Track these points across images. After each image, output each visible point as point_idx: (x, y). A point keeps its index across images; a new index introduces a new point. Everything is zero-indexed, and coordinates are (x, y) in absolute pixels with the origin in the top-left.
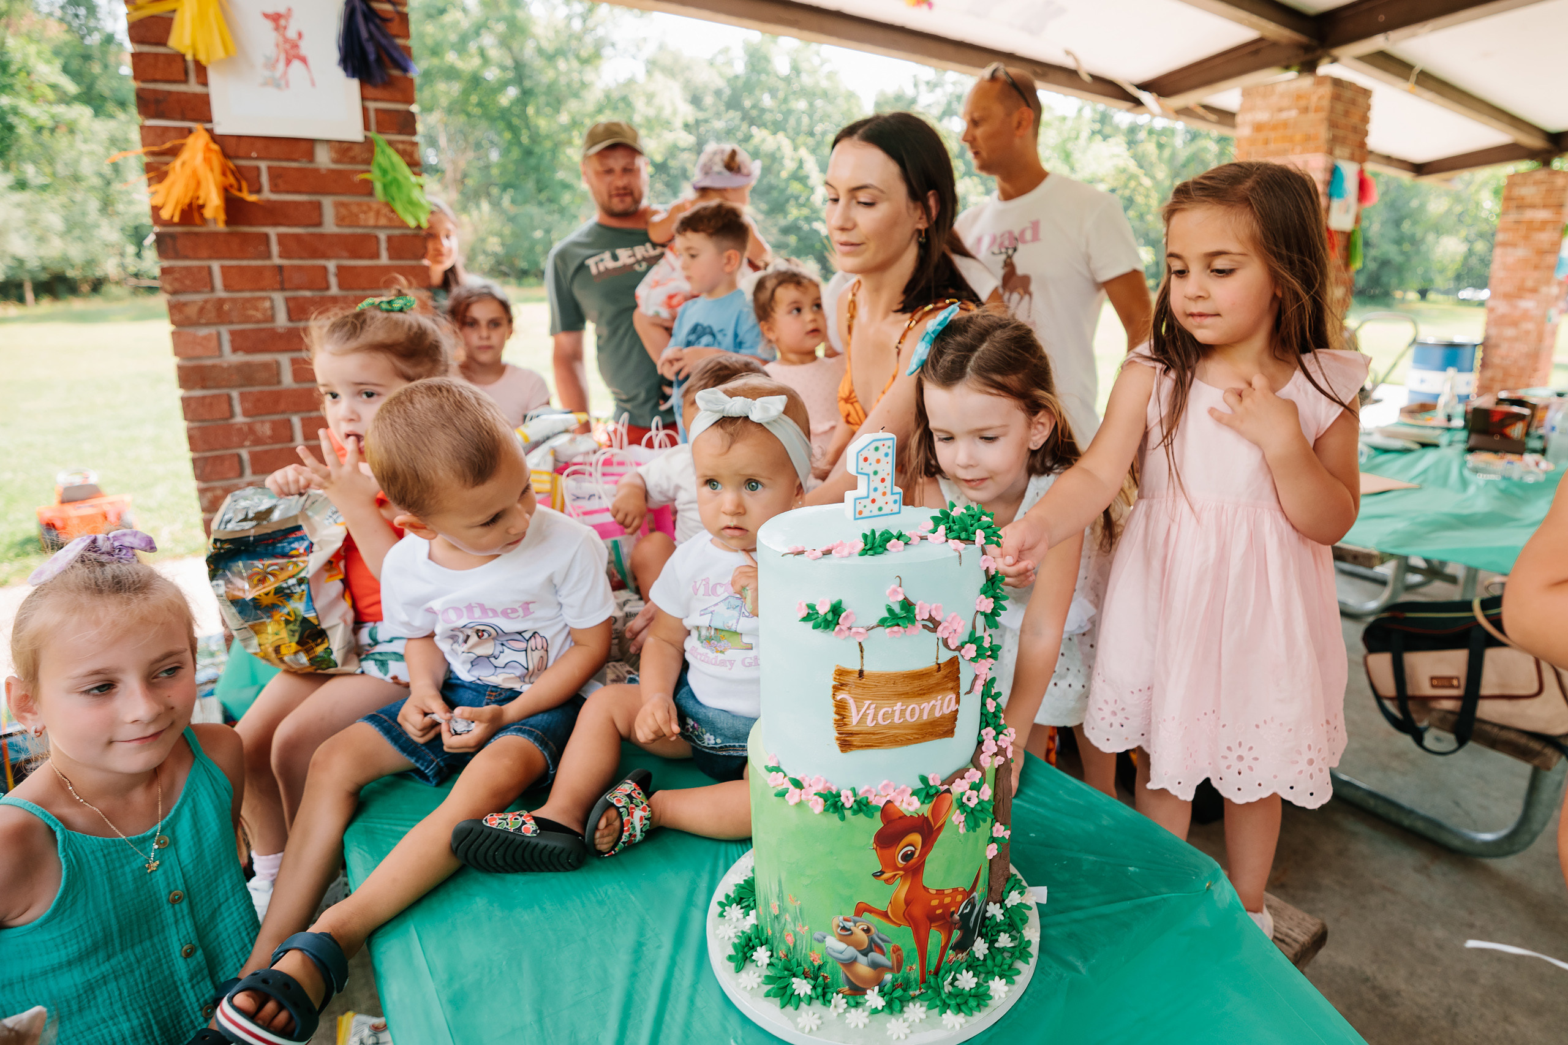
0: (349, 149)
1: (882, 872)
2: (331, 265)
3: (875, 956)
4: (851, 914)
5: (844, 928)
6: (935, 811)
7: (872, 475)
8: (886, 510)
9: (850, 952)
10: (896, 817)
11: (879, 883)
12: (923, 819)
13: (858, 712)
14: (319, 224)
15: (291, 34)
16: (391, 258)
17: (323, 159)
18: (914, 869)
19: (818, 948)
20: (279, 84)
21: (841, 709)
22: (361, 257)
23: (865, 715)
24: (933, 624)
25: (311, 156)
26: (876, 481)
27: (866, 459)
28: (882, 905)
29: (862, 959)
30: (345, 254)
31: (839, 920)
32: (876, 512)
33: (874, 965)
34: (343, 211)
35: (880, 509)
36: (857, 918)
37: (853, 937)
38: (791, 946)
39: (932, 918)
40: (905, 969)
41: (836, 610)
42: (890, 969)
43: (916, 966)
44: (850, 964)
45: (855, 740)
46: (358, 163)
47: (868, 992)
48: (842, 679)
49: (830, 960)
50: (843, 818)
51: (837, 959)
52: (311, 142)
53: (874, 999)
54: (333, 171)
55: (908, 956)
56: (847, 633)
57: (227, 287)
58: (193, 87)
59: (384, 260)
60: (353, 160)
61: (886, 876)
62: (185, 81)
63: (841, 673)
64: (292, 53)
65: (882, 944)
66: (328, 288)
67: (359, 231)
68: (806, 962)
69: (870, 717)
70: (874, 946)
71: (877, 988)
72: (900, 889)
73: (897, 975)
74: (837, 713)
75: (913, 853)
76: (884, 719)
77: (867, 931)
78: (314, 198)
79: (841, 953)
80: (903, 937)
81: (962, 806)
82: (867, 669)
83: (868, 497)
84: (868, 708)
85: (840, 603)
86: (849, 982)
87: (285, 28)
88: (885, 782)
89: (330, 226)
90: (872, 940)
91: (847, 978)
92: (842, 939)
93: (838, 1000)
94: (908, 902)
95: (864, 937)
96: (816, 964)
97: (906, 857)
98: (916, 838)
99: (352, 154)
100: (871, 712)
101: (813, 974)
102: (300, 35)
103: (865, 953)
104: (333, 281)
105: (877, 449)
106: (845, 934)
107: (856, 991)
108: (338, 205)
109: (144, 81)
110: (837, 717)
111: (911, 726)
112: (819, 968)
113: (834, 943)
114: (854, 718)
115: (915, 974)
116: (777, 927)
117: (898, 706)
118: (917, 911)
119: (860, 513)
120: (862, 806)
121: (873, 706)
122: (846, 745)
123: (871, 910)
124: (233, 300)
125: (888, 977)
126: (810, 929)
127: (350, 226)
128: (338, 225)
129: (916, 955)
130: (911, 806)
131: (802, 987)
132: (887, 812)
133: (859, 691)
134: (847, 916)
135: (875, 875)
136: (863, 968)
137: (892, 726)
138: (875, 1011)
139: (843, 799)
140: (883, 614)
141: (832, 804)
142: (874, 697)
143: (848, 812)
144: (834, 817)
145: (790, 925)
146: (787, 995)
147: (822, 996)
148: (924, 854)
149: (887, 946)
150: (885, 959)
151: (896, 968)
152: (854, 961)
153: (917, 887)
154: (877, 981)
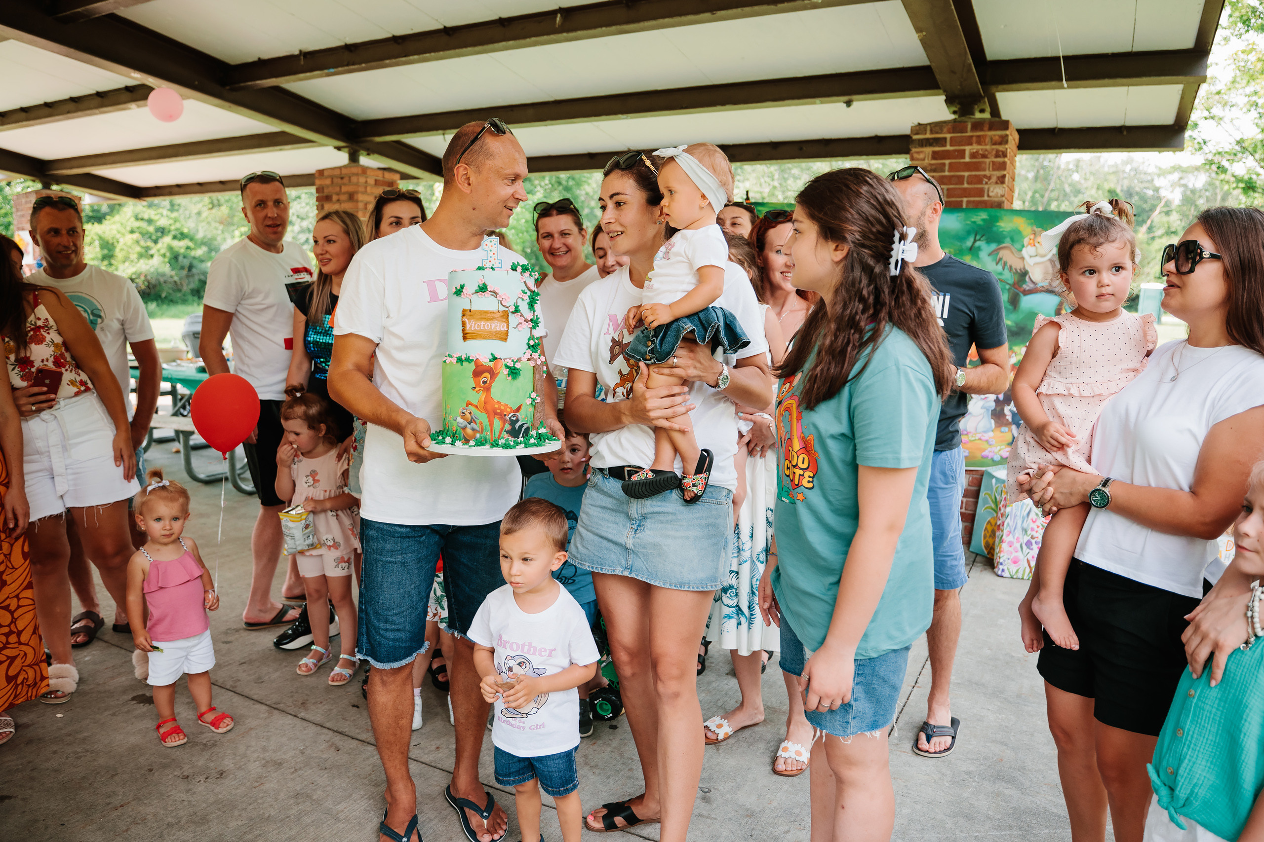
1: (475, 388)
3: (473, 424)
5: (463, 413)
6: (496, 365)
9: (465, 423)
10: (481, 366)
11: (474, 392)
12: (491, 369)
13: (469, 325)
18: (488, 389)
21: (464, 324)
24: (495, 294)
28: (475, 403)
29: (469, 426)
31: (461, 410)
33: (473, 429)
36: (467, 408)
39: (496, 413)
42: (479, 432)
43: (489, 433)
44: (464, 428)
45: (468, 336)
48: (464, 313)
50: (462, 365)
51: (461, 428)
56: (466, 296)
61: (476, 390)
63: (464, 311)
65: (476, 420)
69: (473, 328)
70: (473, 420)
72: (482, 397)
75: (487, 382)
76: (478, 328)
77: (470, 414)
79: (462, 424)
81: (507, 366)
82: (472, 310)
84: (472, 324)
85: (463, 285)
86: (464, 437)
88: (478, 353)
90: (472, 418)
91: (463, 435)
92: (463, 417)
93: (460, 443)
94: (485, 404)
95: (469, 417)
97: (484, 382)
98: (487, 375)
101: (453, 436)
103: (470, 424)
106: (463, 415)
107: (466, 440)
110: (463, 328)
111: (487, 332)
113: (460, 420)
114: (468, 328)
115: (489, 437)
117: (483, 323)
118: (489, 408)
120: (468, 360)
121: (475, 323)
122: (465, 338)
123: (471, 404)
125: (478, 435)
129: (488, 427)
131: (448, 440)
133: (470, 318)
134: (464, 407)
135: (473, 389)
136: (469, 431)
137: (480, 331)
138: (473, 446)
139: (463, 358)
140: (476, 288)
141: (460, 359)
142: (475, 319)
143: (464, 363)
144: (459, 364)
145: (447, 418)
146: (443, 443)
147: (454, 442)
148: (491, 383)
149: (478, 421)
150: (477, 427)
151: (482, 432)
152: (466, 427)
153: (488, 397)
154: (474, 437)
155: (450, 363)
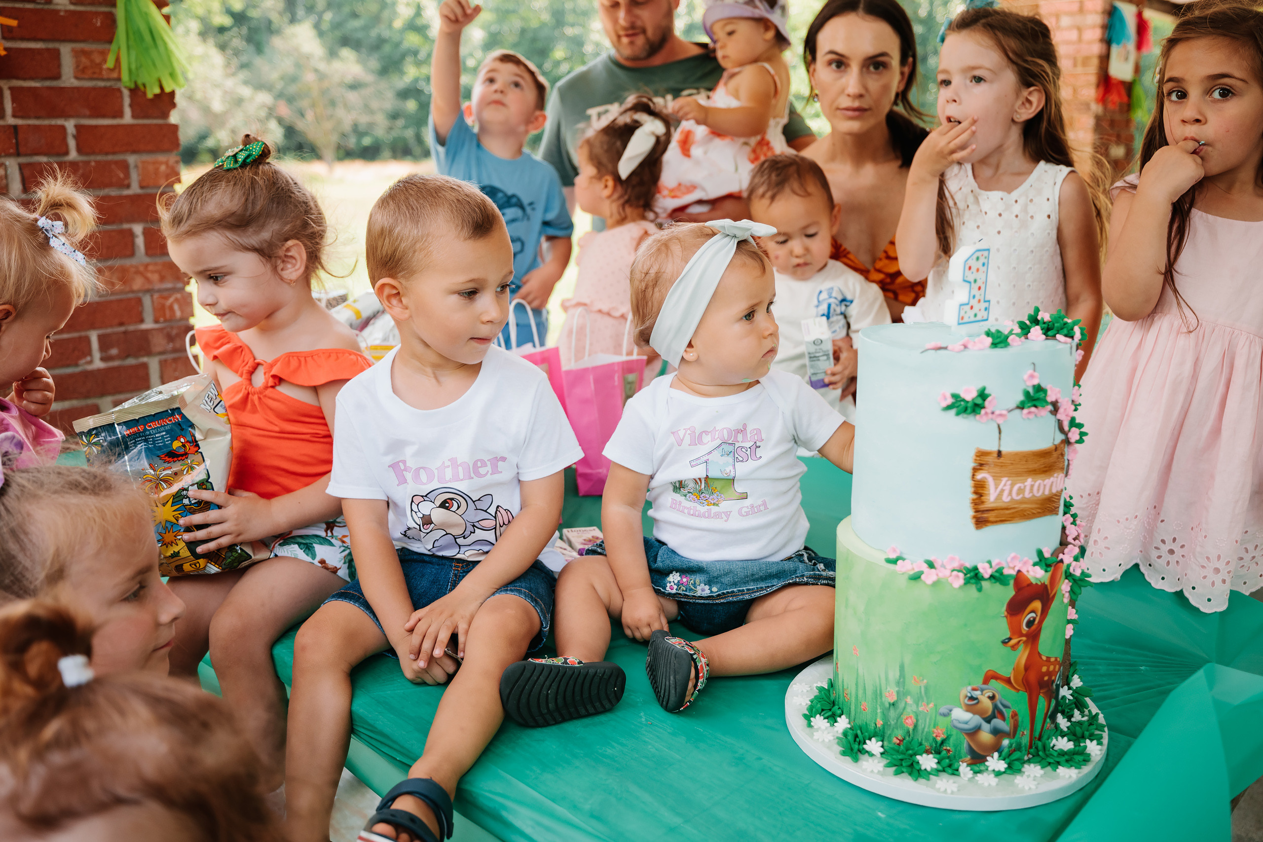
1: (1010, 639)
2: (70, 125)
3: (997, 722)
4: (979, 682)
5: (972, 698)
6: (1053, 579)
7: (973, 283)
8: (979, 318)
9: (976, 720)
10: (1025, 584)
11: (1006, 650)
12: (1044, 586)
13: (996, 488)
14: (58, 77)
16: (134, 116)
18: (1033, 637)
19: (943, 723)
21: (979, 489)
22: (103, 116)
23: (1002, 491)
24: (1055, 409)
27: (970, 268)
28: (1007, 671)
29: (986, 727)
30: (87, 112)
31: (967, 691)
32: (972, 319)
33: (996, 732)
34: (84, 60)
35: (975, 315)
36: (985, 686)
37: (979, 706)
38: (911, 728)
39: (1042, 685)
40: (1018, 735)
41: (983, 395)
42: (1008, 736)
44: (973, 733)
45: (991, 516)
46: (100, 4)
47: (988, 758)
48: (982, 461)
49: (954, 732)
50: (980, 590)
51: (961, 730)
53: (995, 763)
55: (1022, 722)
56: (990, 416)
59: (127, 118)
60: (95, 1)
61: (1013, 642)
63: (981, 455)
65: (1004, 710)
66: (67, 153)
67: (101, 84)
68: (927, 740)
69: (1006, 493)
70: (997, 713)
71: (996, 755)
72: (1022, 655)
73: (1013, 741)
74: (975, 493)
75: (1034, 619)
76: (1018, 494)
77: (992, 698)
78: (51, 45)
79: (966, 723)
80: (1020, 703)
81: (1069, 576)
82: (1004, 449)
83: (968, 304)
84: (1005, 485)
85: (984, 389)
86: (971, 751)
88: (1013, 555)
89: (68, 79)
90: (995, 707)
91: (970, 747)
92: (969, 709)
93: (964, 768)
94: (1027, 668)
95: (987, 704)
96: (939, 739)
97: (1030, 623)
98: (1037, 606)
100: (1007, 488)
101: (937, 749)
103: (988, 720)
104: (72, 143)
105: (978, 259)
106: (972, 705)
107: (977, 759)
108: (77, 54)
110: (975, 496)
111: (1035, 502)
112: (943, 742)
113: (961, 715)
114: (992, 497)
115: (1025, 740)
116: (892, 714)
117: (1029, 481)
118: (1033, 677)
119: (962, 318)
120: (998, 577)
121: (1009, 482)
122: (980, 521)
123: (997, 677)
125: (1006, 742)
126: (936, 705)
127: (91, 79)
128: (76, 78)
129: (1027, 721)
130: (1037, 575)
131: (928, 762)
132: (1019, 580)
133: (997, 470)
134: (975, 686)
135: (1005, 642)
136: (986, 736)
137: (1023, 501)
138: (998, 774)
139: (981, 570)
140: (1021, 397)
141: (973, 576)
142: (1010, 475)
143: (985, 584)
144: (972, 589)
145: (910, 707)
146: (915, 771)
147: (949, 767)
148: (1042, 621)
149: (1008, 713)
150: (1004, 726)
151: (1012, 734)
152: (978, 729)
153: (1034, 654)
154: (997, 748)
155: (935, 584)
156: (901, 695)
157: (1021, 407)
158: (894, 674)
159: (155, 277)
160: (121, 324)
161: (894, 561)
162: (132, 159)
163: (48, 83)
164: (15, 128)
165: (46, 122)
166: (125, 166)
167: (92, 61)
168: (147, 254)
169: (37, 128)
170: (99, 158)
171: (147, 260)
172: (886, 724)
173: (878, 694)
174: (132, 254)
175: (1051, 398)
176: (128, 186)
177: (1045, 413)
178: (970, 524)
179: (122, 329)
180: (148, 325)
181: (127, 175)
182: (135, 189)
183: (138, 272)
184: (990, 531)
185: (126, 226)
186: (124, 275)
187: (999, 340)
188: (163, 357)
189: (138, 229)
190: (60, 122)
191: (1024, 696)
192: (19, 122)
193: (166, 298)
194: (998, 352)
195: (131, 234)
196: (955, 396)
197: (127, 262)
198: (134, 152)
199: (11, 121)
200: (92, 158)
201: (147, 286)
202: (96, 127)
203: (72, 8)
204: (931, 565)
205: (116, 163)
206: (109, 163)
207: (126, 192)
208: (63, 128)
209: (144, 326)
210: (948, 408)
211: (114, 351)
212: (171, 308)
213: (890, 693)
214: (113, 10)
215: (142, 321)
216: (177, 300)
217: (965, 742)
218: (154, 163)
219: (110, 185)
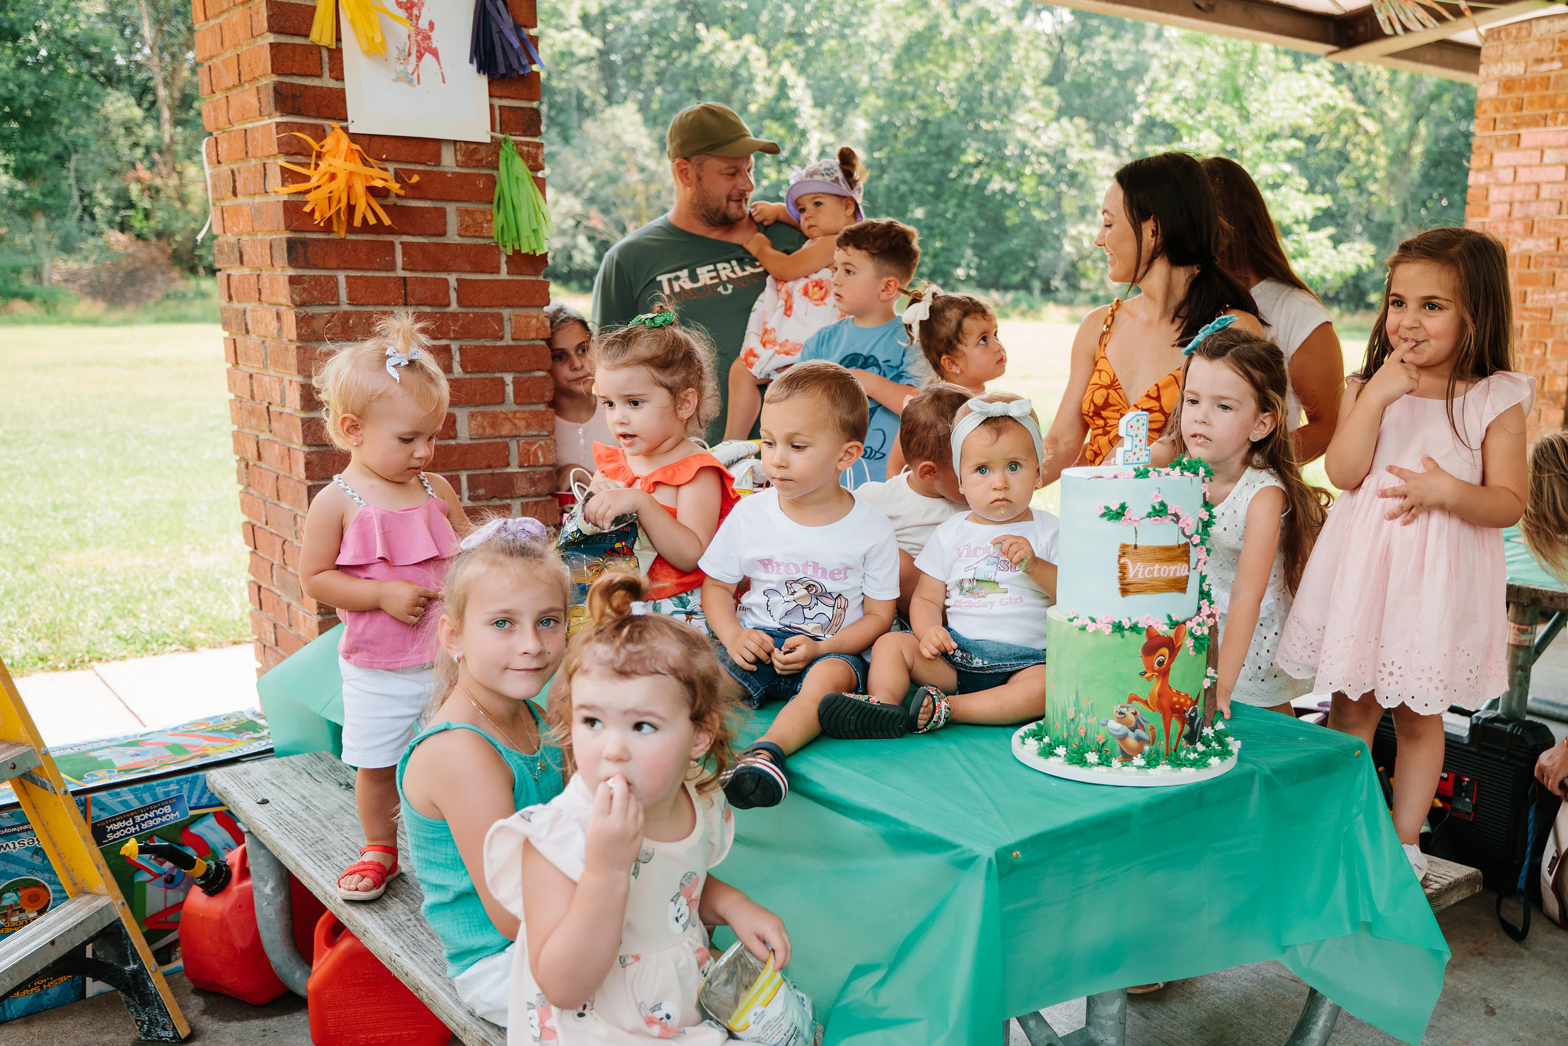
0: (475, 151)
1: (1145, 673)
2: (452, 279)
3: (1139, 731)
4: (1125, 701)
5: (1121, 713)
6: (1177, 634)
7: (1134, 437)
8: (1140, 461)
9: (1124, 729)
10: (1155, 636)
11: (1143, 680)
12: (1170, 640)
13: (1133, 570)
14: (443, 234)
15: (423, 24)
16: (510, 272)
17: (449, 161)
18: (1164, 673)
19: (1103, 731)
20: (412, 79)
21: (1123, 568)
22: (483, 272)
23: (1137, 572)
24: (1177, 519)
25: (437, 158)
26: (1137, 442)
27: (1131, 426)
28: (1145, 696)
29: (1131, 734)
30: (468, 267)
31: (1117, 708)
32: (1134, 461)
33: (1139, 739)
34: (468, 219)
35: (1137, 459)
36: (1129, 705)
37: (1126, 719)
38: (1083, 736)
39: (1173, 712)
40: (1156, 744)
41: (1123, 508)
42: (1148, 742)
43: (1163, 743)
44: (1123, 738)
45: (1131, 589)
46: (483, 167)
48: (1124, 551)
50: (1124, 637)
51: (1115, 736)
52: (438, 141)
53: (1138, 761)
54: (459, 174)
56: (1128, 522)
57: (352, 301)
58: (327, 82)
59: (504, 275)
60: (479, 164)
61: (1147, 676)
62: (319, 76)
63: (1124, 547)
64: (424, 46)
65: (1144, 724)
66: (448, 305)
67: (481, 241)
68: (1093, 743)
69: (1140, 574)
70: (1138, 725)
72: (1155, 685)
74: (1120, 573)
75: (1164, 662)
76: (1149, 575)
77: (1135, 714)
78: (438, 204)
79: (1118, 731)
80: (1155, 719)
81: (1192, 634)
82: (1139, 544)
83: (1131, 451)
84: (1139, 568)
85: (1125, 503)
86: (1123, 752)
87: (418, 18)
88: (1148, 616)
89: (452, 237)
90: (1138, 721)
91: (1121, 748)
92: (1119, 721)
93: (1116, 763)
94: (1160, 696)
95: (1132, 718)
96: (1100, 742)
97: (1160, 663)
98: (1166, 652)
99: (478, 157)
100: (1141, 570)
101: (1098, 749)
102: (431, 25)
103: (1133, 731)
104: (453, 296)
105: (1137, 420)
106: (1121, 717)
107: (1127, 758)
108: (462, 213)
109: (279, 75)
110: (1120, 575)
111: (1164, 580)
112: (1102, 744)
113: (1114, 725)
114: (1130, 575)
115: (1163, 749)
116: (1072, 727)
117: (1157, 566)
118: (1165, 703)
119: (1126, 461)
120: (1134, 628)
121: (1142, 567)
122: (1124, 591)
123: (1137, 699)
124: (357, 313)
125: (1147, 748)
126: (1098, 719)
127: (473, 236)
128: (460, 235)
129: (1163, 734)
131: (1092, 757)
132: (1150, 630)
133: (1135, 557)
134: (1123, 705)
135: (1142, 674)
136: (1132, 741)
137: (1152, 580)
138: (1139, 767)
139: (1124, 624)
140: (1149, 510)
141: (1118, 628)
142: (1143, 561)
143: (1126, 633)
144: (1118, 635)
145: (1083, 721)
146: (1082, 762)
147: (1105, 761)
148: (1170, 663)
149: (1147, 726)
150: (1145, 735)
151: (1153, 741)
152: (1126, 736)
153: (1165, 686)
154: (1140, 751)
155: (1095, 632)
156: (1077, 712)
157: (1149, 516)
158: (1073, 698)
159: (522, 424)
160: (489, 467)
161: (1071, 620)
162: (506, 313)
163: (434, 240)
164: (405, 279)
165: (431, 275)
166: (500, 319)
167: (474, 220)
168: (515, 402)
169: (424, 280)
170: (476, 310)
171: (516, 408)
172: (1069, 735)
173: (1064, 714)
174: (502, 402)
175: (1171, 511)
176: (502, 338)
177: (1168, 521)
178: (1118, 593)
179: (490, 471)
180: (513, 469)
181: (502, 328)
182: (508, 341)
183: (507, 419)
184: (1131, 598)
185: (497, 375)
186: (494, 421)
187: (1142, 474)
188: (525, 500)
189: (508, 378)
190: (443, 275)
191: (1159, 716)
192: (408, 274)
193: (531, 444)
194: (1139, 481)
195: (502, 382)
196: (1106, 508)
197: (498, 409)
198: (509, 306)
199: (401, 273)
200: (470, 310)
201: (514, 433)
202: (476, 281)
203: (458, 170)
204: (1093, 620)
205: (492, 315)
206: (486, 315)
207: (499, 343)
208: (446, 281)
209: (509, 470)
210: (1103, 515)
211: (481, 491)
212: (535, 453)
213: (1071, 711)
214: (495, 173)
215: (508, 465)
216: (541, 446)
217: (1117, 743)
218: (526, 317)
219: (485, 336)
